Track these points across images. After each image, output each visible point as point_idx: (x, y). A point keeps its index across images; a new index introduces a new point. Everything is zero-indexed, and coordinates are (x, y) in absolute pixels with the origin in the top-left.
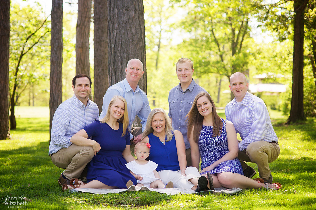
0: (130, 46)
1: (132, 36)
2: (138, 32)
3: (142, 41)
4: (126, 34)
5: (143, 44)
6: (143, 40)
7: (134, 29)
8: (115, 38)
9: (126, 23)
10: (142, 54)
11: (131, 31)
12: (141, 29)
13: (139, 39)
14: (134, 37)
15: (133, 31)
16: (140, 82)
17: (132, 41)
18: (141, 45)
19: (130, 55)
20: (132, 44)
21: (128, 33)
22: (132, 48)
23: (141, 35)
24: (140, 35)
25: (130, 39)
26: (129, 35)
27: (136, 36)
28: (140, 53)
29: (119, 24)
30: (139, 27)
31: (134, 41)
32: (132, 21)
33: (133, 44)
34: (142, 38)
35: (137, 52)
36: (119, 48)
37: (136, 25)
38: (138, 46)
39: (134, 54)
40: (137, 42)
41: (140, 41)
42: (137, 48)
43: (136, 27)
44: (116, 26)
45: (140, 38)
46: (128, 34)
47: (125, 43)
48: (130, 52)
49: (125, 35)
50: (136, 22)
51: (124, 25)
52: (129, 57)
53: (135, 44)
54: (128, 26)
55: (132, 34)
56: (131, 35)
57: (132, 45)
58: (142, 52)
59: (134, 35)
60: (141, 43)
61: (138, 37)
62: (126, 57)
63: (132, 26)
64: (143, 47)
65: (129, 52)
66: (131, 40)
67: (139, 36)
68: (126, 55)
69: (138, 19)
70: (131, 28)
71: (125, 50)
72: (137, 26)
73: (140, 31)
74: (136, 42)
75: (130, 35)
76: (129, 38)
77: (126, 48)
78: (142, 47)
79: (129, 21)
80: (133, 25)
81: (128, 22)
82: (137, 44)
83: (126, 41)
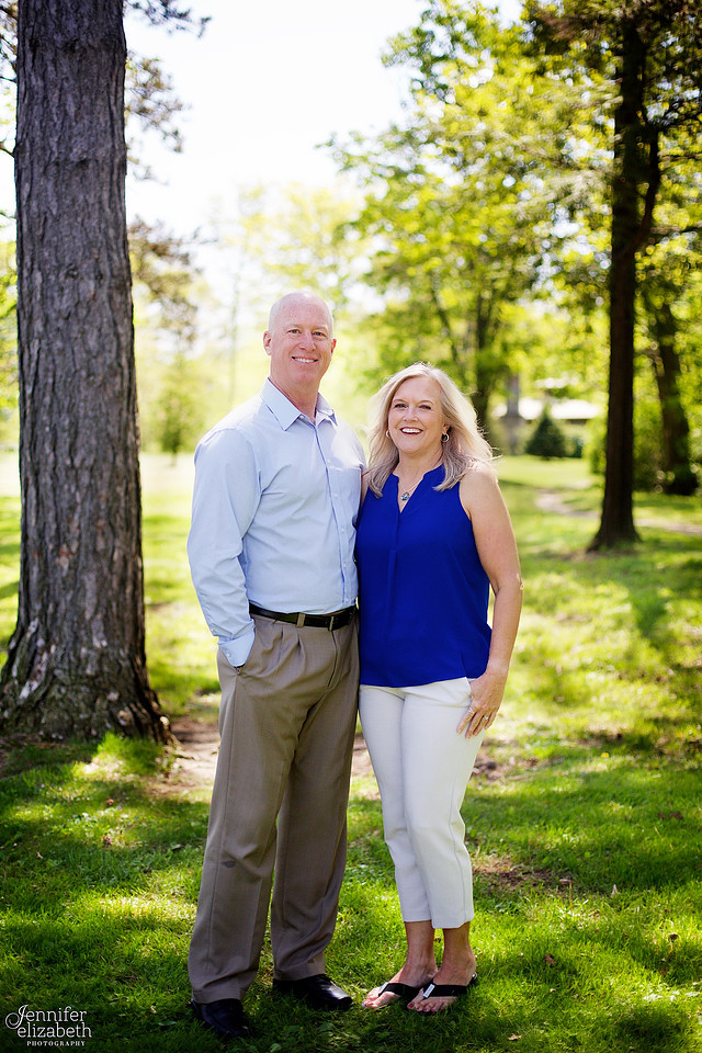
0: (79, 392)
1: (89, 361)
2: (107, 347)
3: (122, 374)
4: (69, 354)
5: (126, 384)
6: (126, 372)
7: (94, 337)
8: (33, 365)
9: (67, 318)
10: (120, 415)
11: (84, 342)
12: (117, 336)
13: (110, 367)
14: (93, 361)
15: (92, 343)
16: (116, 505)
17: (89, 376)
18: (117, 388)
19: (81, 421)
20: (88, 383)
21: (76, 349)
22: (89, 398)
23: (118, 356)
24: (113, 355)
25: (81, 368)
26: (78, 356)
27: (100, 360)
28: (116, 412)
29: (47, 322)
30: (111, 331)
31: (94, 374)
32: (89, 311)
33: (90, 384)
34: (120, 365)
35: (104, 411)
36: (47, 400)
37: (102, 323)
38: (109, 391)
39: (96, 417)
40: (105, 378)
41: (115, 375)
42: (106, 398)
43: (100, 330)
44: (38, 326)
45: (115, 365)
46: (73, 352)
47: (65, 382)
48: (82, 412)
49: (64, 355)
50: (101, 316)
51: (61, 324)
52: (77, 427)
53: (99, 383)
54: (76, 328)
55: (89, 352)
56: (84, 355)
57: (86, 389)
58: (121, 409)
59: (95, 357)
60: (118, 379)
61: (108, 362)
62: (67, 427)
63: (86, 327)
64: (126, 394)
65: (78, 412)
66: (84, 373)
67: (110, 357)
68: (67, 422)
69: (107, 305)
70: (83, 333)
71: (66, 406)
72: (105, 325)
73: (115, 344)
74: (100, 378)
75: (81, 356)
76: (78, 367)
77: (68, 399)
78: (121, 393)
79: (79, 310)
80: (91, 324)
81: (76, 314)
82: (104, 384)
83: (67, 376)
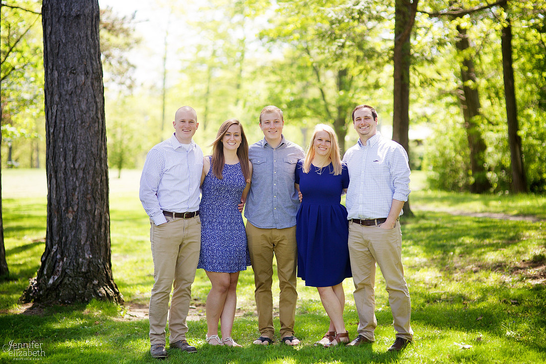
0: (77, 131)
1: (82, 115)
2: (91, 109)
3: (99, 122)
4: (72, 112)
5: (100, 127)
6: (101, 121)
7: (84, 104)
8: (54, 118)
9: (71, 94)
10: (98, 142)
11: (80, 106)
12: (96, 103)
13: (93, 118)
14: (84, 115)
15: (83, 107)
16: (96, 187)
17: (82, 123)
18: (96, 129)
19: (78, 146)
20: (81, 127)
21: (75, 110)
22: (82, 134)
23: (97, 113)
24: (94, 113)
25: (78, 119)
26: (77, 113)
27: (88, 115)
28: (96, 141)
29: (60, 96)
30: (93, 101)
31: (84, 122)
32: (82, 90)
33: (82, 127)
34: (97, 117)
35: (90, 140)
36: (61, 135)
37: (88, 96)
38: (92, 130)
39: (85, 143)
40: (90, 124)
41: (95, 122)
42: (91, 134)
43: (87, 100)
44: (56, 98)
45: (95, 117)
46: (74, 111)
47: (70, 126)
48: (79, 141)
49: (70, 113)
50: (88, 93)
51: (68, 97)
52: (76, 149)
53: (87, 127)
54: (75, 99)
55: (82, 111)
56: (80, 113)
57: (81, 130)
58: (98, 139)
59: (85, 114)
60: (96, 125)
61: (92, 116)
62: (72, 149)
63: (80, 99)
64: (100, 132)
65: (77, 141)
66: (79, 122)
67: (93, 114)
68: (71, 146)
69: (91, 87)
70: (79, 101)
71: (71, 138)
72: (90, 98)
73: (95, 107)
74: (88, 124)
75: (78, 113)
76: (76, 119)
77: (72, 134)
78: (98, 132)
79: (77, 90)
80: (83, 97)
81: (75, 92)
82: (89, 127)
83: (71, 123)
